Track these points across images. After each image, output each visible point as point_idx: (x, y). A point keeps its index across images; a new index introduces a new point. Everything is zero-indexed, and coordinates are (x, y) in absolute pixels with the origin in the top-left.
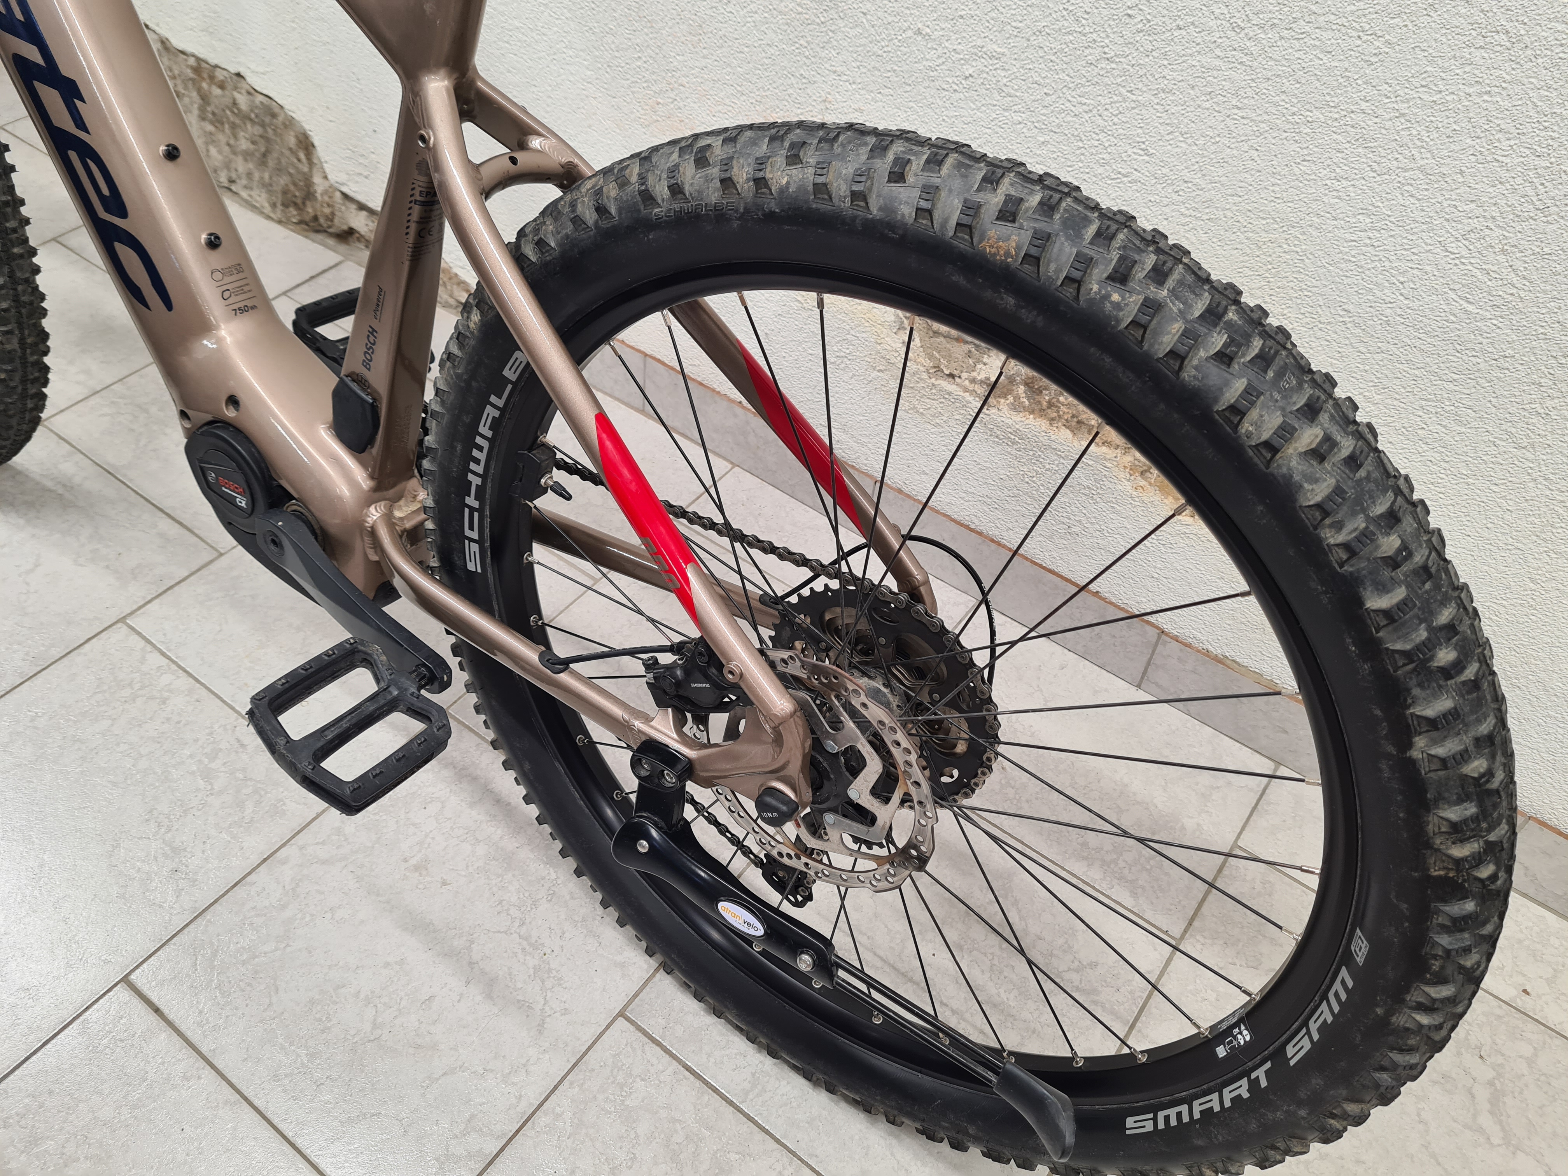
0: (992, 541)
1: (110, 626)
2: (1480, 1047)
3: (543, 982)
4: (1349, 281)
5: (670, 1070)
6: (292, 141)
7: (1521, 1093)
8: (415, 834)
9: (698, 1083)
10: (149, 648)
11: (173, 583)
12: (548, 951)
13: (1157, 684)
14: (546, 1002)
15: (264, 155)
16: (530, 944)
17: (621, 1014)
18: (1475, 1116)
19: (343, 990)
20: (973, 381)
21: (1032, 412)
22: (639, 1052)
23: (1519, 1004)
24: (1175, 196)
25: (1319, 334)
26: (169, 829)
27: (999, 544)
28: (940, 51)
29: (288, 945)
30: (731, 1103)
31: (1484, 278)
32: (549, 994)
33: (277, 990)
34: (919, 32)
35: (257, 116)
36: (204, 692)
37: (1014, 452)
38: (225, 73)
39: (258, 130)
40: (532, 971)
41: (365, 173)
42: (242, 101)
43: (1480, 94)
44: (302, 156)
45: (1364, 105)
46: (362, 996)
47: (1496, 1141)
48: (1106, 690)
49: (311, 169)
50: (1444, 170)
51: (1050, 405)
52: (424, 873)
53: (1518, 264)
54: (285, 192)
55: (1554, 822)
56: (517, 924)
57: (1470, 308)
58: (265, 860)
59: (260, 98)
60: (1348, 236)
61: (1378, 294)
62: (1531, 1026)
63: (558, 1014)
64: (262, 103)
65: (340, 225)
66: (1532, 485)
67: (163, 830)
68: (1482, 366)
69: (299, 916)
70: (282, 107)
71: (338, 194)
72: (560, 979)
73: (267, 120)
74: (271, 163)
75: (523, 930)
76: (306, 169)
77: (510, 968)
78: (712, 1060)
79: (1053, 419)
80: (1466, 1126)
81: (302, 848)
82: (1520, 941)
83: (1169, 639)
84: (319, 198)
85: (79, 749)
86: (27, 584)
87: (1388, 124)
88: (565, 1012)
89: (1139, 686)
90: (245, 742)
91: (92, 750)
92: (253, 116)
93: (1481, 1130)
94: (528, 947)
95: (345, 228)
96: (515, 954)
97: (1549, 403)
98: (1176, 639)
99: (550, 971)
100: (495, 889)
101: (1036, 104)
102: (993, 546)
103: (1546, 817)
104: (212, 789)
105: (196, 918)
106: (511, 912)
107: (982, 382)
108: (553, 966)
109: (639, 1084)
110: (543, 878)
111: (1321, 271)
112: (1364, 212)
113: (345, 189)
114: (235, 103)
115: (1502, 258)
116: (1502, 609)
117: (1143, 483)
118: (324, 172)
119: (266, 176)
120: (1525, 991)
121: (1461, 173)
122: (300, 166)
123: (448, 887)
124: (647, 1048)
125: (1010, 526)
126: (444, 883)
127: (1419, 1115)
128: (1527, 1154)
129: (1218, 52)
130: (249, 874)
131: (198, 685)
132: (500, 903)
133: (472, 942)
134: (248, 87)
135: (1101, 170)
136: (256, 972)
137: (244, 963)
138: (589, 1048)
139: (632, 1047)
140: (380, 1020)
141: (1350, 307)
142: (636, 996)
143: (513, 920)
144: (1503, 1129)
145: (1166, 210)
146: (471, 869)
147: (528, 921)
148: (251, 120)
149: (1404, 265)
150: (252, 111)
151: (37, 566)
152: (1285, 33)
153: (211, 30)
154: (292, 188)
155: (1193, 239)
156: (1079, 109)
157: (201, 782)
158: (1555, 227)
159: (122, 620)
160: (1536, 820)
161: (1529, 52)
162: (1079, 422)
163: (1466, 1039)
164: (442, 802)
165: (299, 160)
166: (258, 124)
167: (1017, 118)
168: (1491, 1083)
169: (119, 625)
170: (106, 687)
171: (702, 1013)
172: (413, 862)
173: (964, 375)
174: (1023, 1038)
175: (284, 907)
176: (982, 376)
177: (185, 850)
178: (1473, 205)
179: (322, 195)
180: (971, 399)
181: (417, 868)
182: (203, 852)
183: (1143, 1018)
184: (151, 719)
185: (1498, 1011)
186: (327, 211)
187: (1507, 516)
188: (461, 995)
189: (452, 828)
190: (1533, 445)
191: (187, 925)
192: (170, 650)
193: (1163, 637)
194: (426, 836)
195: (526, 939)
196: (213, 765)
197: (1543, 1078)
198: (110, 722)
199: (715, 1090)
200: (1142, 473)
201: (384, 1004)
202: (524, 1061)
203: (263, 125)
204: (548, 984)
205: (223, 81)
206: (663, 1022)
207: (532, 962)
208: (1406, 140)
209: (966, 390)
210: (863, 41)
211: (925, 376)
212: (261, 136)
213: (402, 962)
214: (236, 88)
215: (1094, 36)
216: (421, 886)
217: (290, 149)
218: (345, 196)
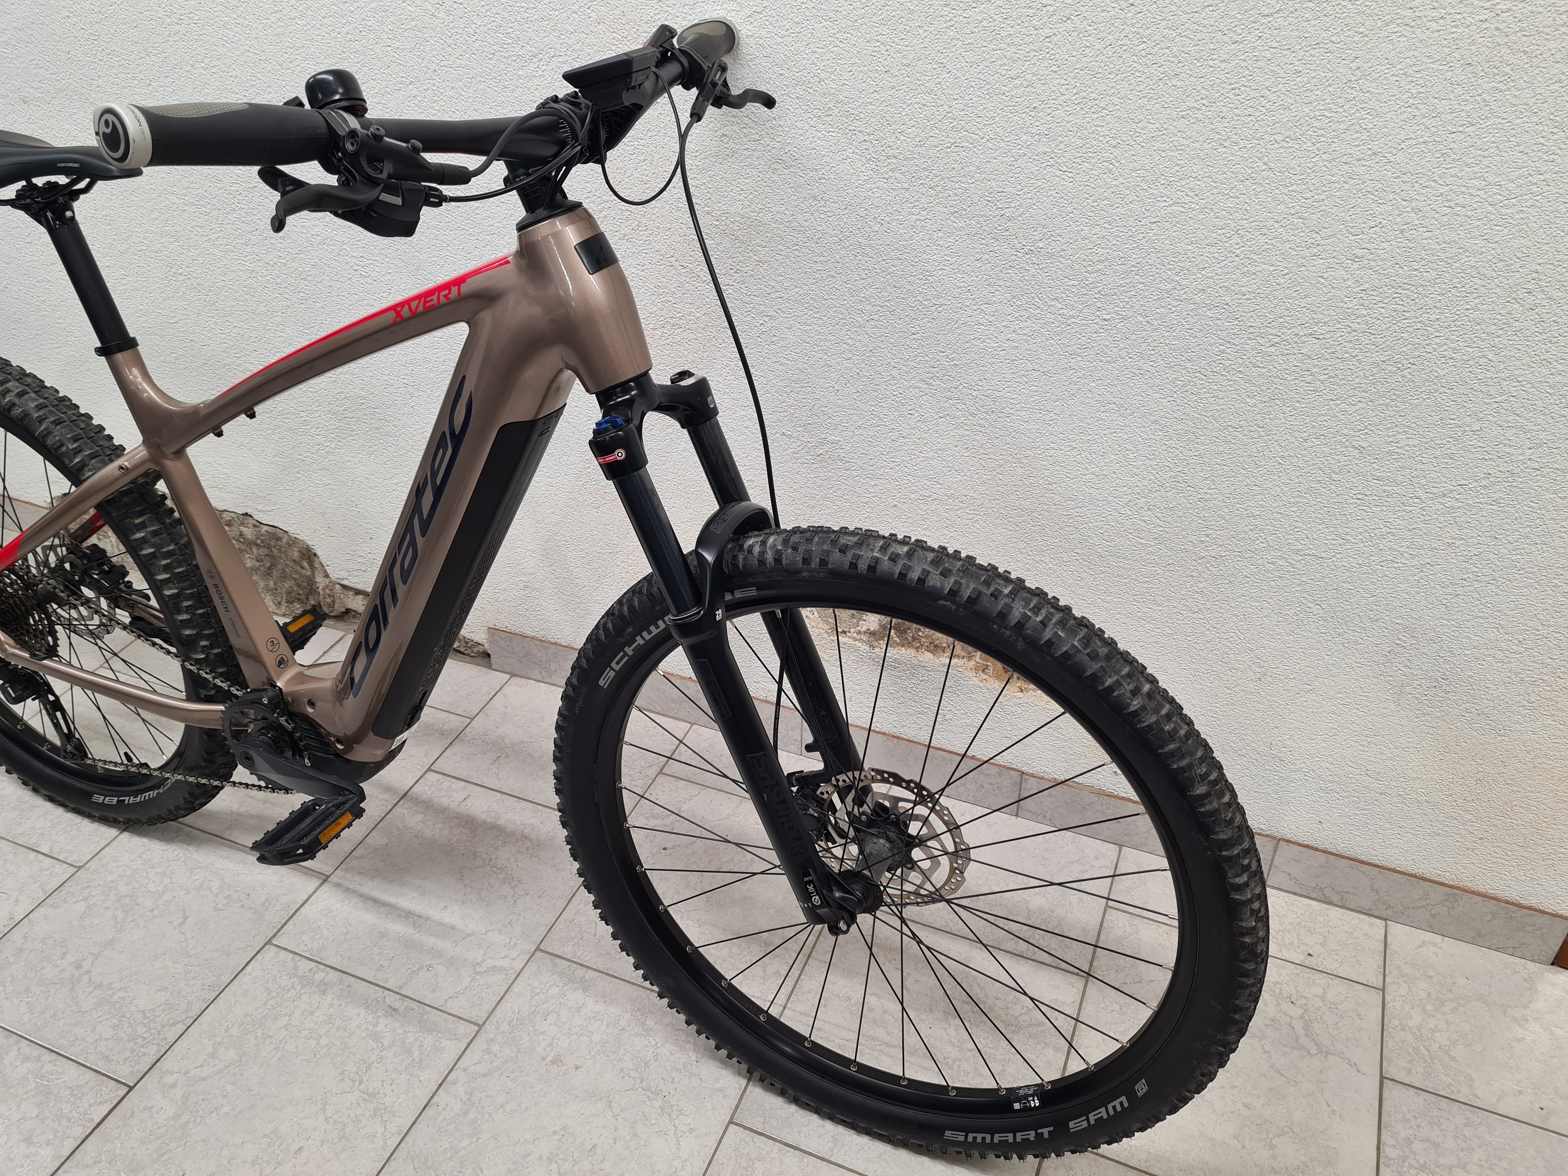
0: (894, 737)
1: (261, 949)
2: (1290, 997)
3: (669, 1115)
4: (1071, 537)
5: (776, 1149)
6: (296, 554)
7: (1321, 1018)
8: (544, 1039)
9: (797, 1153)
10: (297, 958)
11: (298, 905)
12: (667, 1094)
13: (1028, 810)
14: (676, 1128)
15: (270, 568)
16: (652, 1092)
17: (731, 1122)
18: (1297, 1040)
19: (529, 1158)
20: (859, 633)
21: (903, 646)
22: (751, 1143)
23: (1307, 963)
24: (961, 504)
25: (1065, 568)
26: (361, 1083)
27: (898, 738)
28: (799, 443)
29: (478, 1139)
30: (823, 1159)
31: (1145, 525)
32: (676, 1122)
33: (482, 1171)
34: (784, 434)
35: (262, 542)
36: (352, 979)
37: (896, 674)
38: (232, 515)
39: (263, 551)
40: (659, 1110)
41: (364, 569)
42: (248, 532)
43: (1111, 434)
44: (305, 564)
45: (1053, 445)
46: (544, 1158)
47: (1313, 1052)
48: (996, 823)
49: (313, 572)
50: (1105, 472)
51: (914, 639)
52: (560, 1064)
53: (1159, 515)
54: (289, 593)
55: (1294, 839)
56: (638, 1081)
57: (1142, 541)
58: (440, 1085)
59: (266, 528)
60: (1065, 513)
61: (1091, 541)
62: (1318, 975)
63: (687, 1134)
64: (267, 531)
65: (339, 608)
66: (1208, 632)
67: (357, 1084)
68: (1159, 571)
69: (479, 1116)
70: (286, 532)
71: (338, 587)
72: (681, 1110)
73: (272, 543)
74: (275, 574)
75: (644, 1084)
76: (309, 573)
77: (643, 1113)
78: (802, 1135)
79: (918, 648)
80: (1293, 1048)
81: (465, 1070)
82: (1299, 924)
83: (1028, 777)
84: (321, 592)
85: (271, 1043)
86: (184, 934)
87: (1069, 453)
88: (691, 1131)
89: (1017, 815)
90: (396, 1007)
91: (281, 1041)
92: (259, 541)
93: (1302, 1048)
94: (651, 1095)
95: (343, 610)
96: (644, 1102)
97: (1201, 585)
98: (1032, 775)
99: (672, 1106)
100: (615, 1062)
101: (865, 465)
102: (895, 740)
103: (1288, 836)
104: (383, 1045)
105: (404, 1138)
106: (631, 1075)
107: (865, 632)
108: (673, 1103)
109: (758, 1164)
110: (647, 1046)
111: (1056, 533)
112: (1070, 499)
113: (344, 582)
114: (241, 534)
115: (1149, 513)
116: (1217, 709)
117: (985, 677)
118: (325, 571)
119: (271, 583)
120: (1309, 954)
121: (1114, 473)
122: (304, 572)
123: (581, 1069)
124: (755, 1139)
125: (904, 723)
126: (577, 1068)
127: (1263, 1048)
128: (1334, 1055)
129: (966, 427)
130: (432, 1097)
131: (345, 975)
132: (622, 1070)
133: (611, 1102)
134: (254, 522)
135: (913, 496)
136: (462, 1162)
137: (451, 1158)
138: (716, 1150)
139: (745, 1141)
140: (562, 1171)
141: (1078, 551)
142: (737, 1107)
143: (635, 1079)
144: (1316, 1044)
145: (958, 512)
146: (593, 1053)
147: (645, 1077)
148: (257, 545)
149: (1100, 524)
150: (258, 538)
151: (186, 918)
152: (1000, 415)
153: (220, 486)
154: (296, 588)
155: (978, 526)
156: (892, 465)
157: (372, 1043)
158: (1171, 493)
159: (269, 942)
160: (1284, 840)
161: (1128, 411)
162: (935, 646)
163: (1280, 993)
164: (557, 1013)
165: (302, 568)
166: (264, 546)
167: (855, 474)
168: (1302, 1017)
169: (268, 947)
170: (275, 994)
171: (786, 1106)
172: (549, 1058)
173: (852, 630)
174: (1003, 1066)
175: (466, 1113)
176: (864, 628)
177: (378, 1093)
178: (1126, 488)
179: (323, 590)
180: (860, 645)
181: (553, 1062)
182: (393, 1091)
183: (1077, 1033)
184: (318, 1008)
185: (1296, 971)
186: (329, 600)
187: (1201, 653)
188: (615, 1139)
189: (570, 1029)
190: (1200, 610)
191: (399, 1144)
192: (314, 955)
193: (1024, 776)
194: (553, 1038)
195: (648, 1090)
196: (377, 1029)
197: (1333, 1006)
198: (288, 1018)
199: (811, 1154)
200: (983, 671)
201: (562, 1159)
202: (674, 1170)
203: (269, 547)
204: (674, 1116)
205: (230, 520)
206: (761, 1120)
207: (657, 1104)
208: (1080, 460)
209: (855, 640)
210: (748, 442)
211: (826, 635)
212: (267, 555)
213: (565, 1128)
214: (242, 524)
215: (893, 426)
216: (561, 1074)
217: (294, 561)
218: (344, 587)
